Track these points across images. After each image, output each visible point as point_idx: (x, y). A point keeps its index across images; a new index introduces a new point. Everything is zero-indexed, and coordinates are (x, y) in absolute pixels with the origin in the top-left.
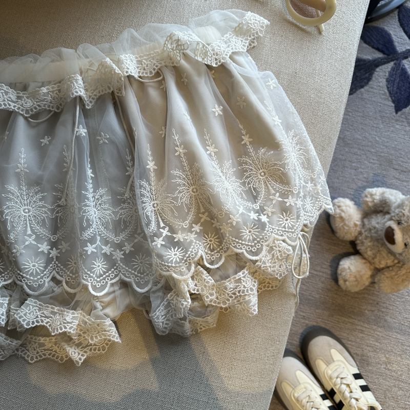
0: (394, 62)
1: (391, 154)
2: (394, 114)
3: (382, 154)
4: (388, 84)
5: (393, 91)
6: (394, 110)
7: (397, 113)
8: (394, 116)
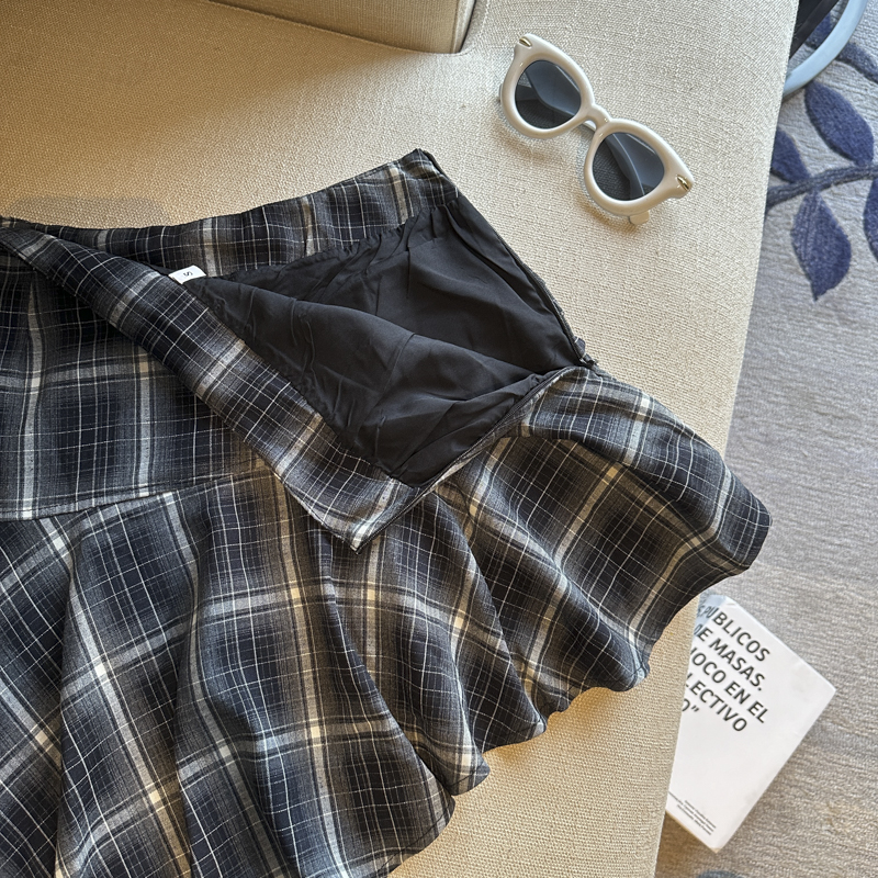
0: (804, 195)
1: (811, 384)
2: (811, 300)
3: (793, 385)
4: (796, 241)
5: (806, 255)
6: (810, 294)
7: (816, 299)
8: (811, 305)
